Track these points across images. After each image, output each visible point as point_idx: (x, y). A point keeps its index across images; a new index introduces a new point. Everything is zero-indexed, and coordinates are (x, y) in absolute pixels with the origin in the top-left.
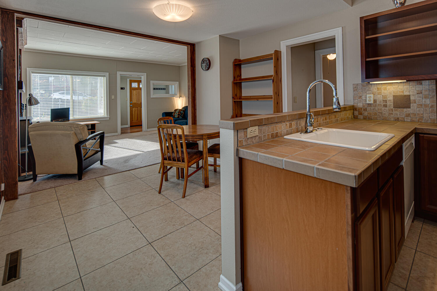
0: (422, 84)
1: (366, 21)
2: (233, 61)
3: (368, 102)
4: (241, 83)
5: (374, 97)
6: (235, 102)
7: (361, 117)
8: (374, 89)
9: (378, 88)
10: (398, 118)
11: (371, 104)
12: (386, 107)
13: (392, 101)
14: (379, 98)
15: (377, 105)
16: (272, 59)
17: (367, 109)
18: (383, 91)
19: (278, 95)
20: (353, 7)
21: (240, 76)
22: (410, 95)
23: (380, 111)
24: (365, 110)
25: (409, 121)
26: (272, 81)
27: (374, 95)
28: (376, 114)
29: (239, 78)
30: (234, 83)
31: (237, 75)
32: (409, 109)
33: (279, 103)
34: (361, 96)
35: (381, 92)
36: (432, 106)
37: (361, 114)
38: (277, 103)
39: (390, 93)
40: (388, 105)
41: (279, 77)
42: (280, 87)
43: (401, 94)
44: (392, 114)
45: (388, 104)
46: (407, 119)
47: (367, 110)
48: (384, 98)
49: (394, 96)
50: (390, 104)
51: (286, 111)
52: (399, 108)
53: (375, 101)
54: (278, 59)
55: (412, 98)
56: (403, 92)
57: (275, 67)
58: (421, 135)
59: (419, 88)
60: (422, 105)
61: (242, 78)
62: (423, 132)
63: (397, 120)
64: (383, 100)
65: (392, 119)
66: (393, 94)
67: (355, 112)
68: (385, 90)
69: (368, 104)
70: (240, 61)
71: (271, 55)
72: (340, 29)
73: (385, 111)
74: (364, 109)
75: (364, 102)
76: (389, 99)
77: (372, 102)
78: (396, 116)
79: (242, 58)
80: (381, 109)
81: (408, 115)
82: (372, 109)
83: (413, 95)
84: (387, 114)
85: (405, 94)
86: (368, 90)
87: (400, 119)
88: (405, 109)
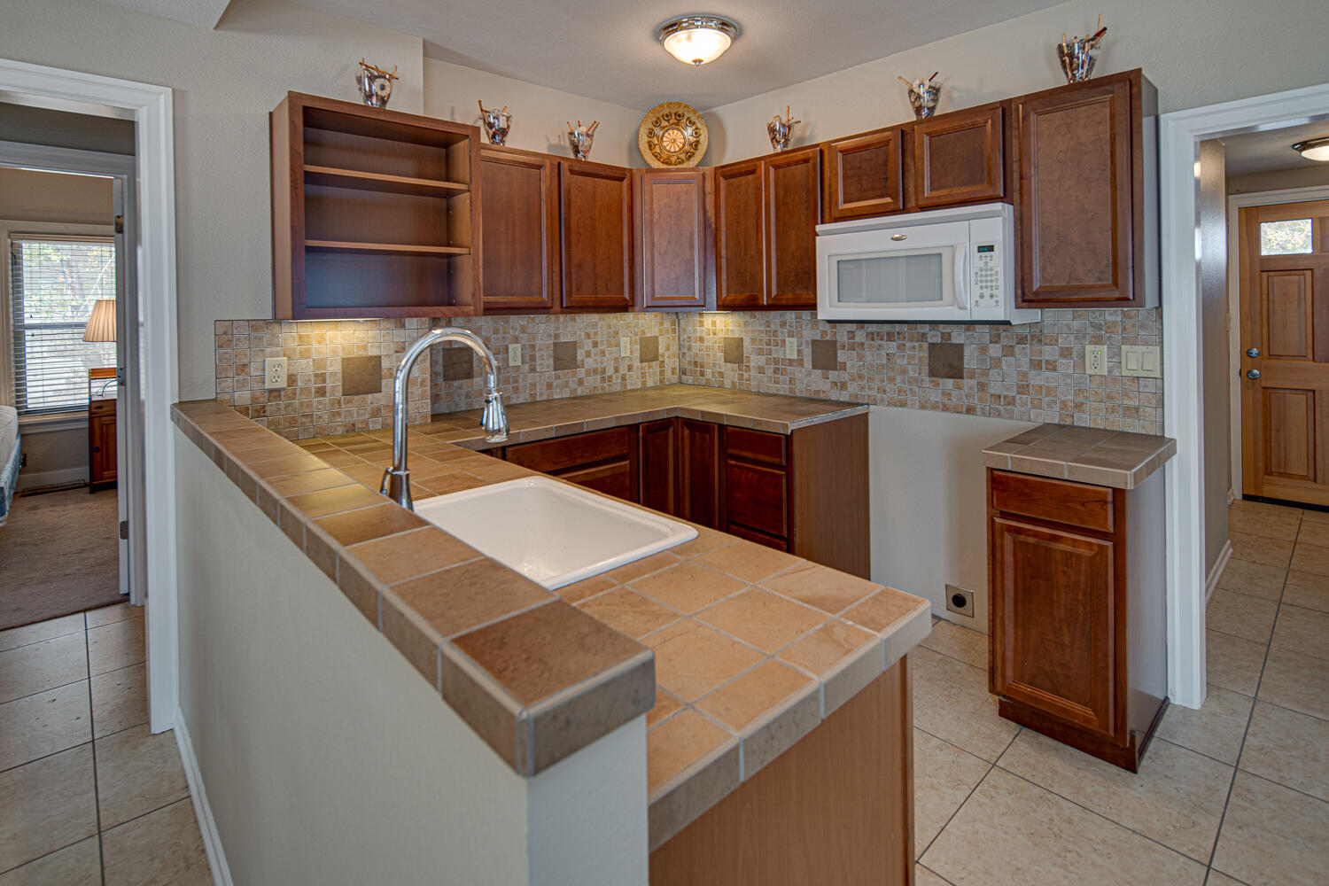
0: (403, 326)
1: (305, 110)
3: (270, 385)
5: (289, 365)
9: (300, 337)
10: (354, 425)
11: (278, 390)
12: (324, 395)
13: (340, 375)
14: (305, 367)
15: (298, 392)
17: (268, 409)
18: (315, 346)
22: (380, 357)
23: (307, 411)
24: (259, 412)
25: (380, 427)
27: (289, 358)
28: (294, 421)
32: (377, 395)
34: (245, 365)
35: (308, 350)
36: (423, 381)
39: (335, 352)
40: (327, 390)
43: (362, 353)
44: (339, 414)
45: (329, 385)
46: (373, 422)
47: (268, 413)
48: (319, 368)
49: (343, 359)
50: (335, 385)
52: (357, 394)
53: (292, 379)
55: (385, 364)
56: (365, 348)
59: (397, 335)
63: (351, 429)
64: (316, 375)
66: (341, 354)
68: (320, 343)
69: (271, 391)
72: (164, 98)
73: (320, 408)
74: (256, 410)
75: (256, 386)
76: (330, 369)
77: (283, 383)
78: (349, 419)
80: (309, 405)
81: (376, 413)
82: (282, 406)
83: (388, 356)
84: (326, 417)
85: (370, 354)
86: (270, 344)
87: (359, 425)
88: (370, 396)
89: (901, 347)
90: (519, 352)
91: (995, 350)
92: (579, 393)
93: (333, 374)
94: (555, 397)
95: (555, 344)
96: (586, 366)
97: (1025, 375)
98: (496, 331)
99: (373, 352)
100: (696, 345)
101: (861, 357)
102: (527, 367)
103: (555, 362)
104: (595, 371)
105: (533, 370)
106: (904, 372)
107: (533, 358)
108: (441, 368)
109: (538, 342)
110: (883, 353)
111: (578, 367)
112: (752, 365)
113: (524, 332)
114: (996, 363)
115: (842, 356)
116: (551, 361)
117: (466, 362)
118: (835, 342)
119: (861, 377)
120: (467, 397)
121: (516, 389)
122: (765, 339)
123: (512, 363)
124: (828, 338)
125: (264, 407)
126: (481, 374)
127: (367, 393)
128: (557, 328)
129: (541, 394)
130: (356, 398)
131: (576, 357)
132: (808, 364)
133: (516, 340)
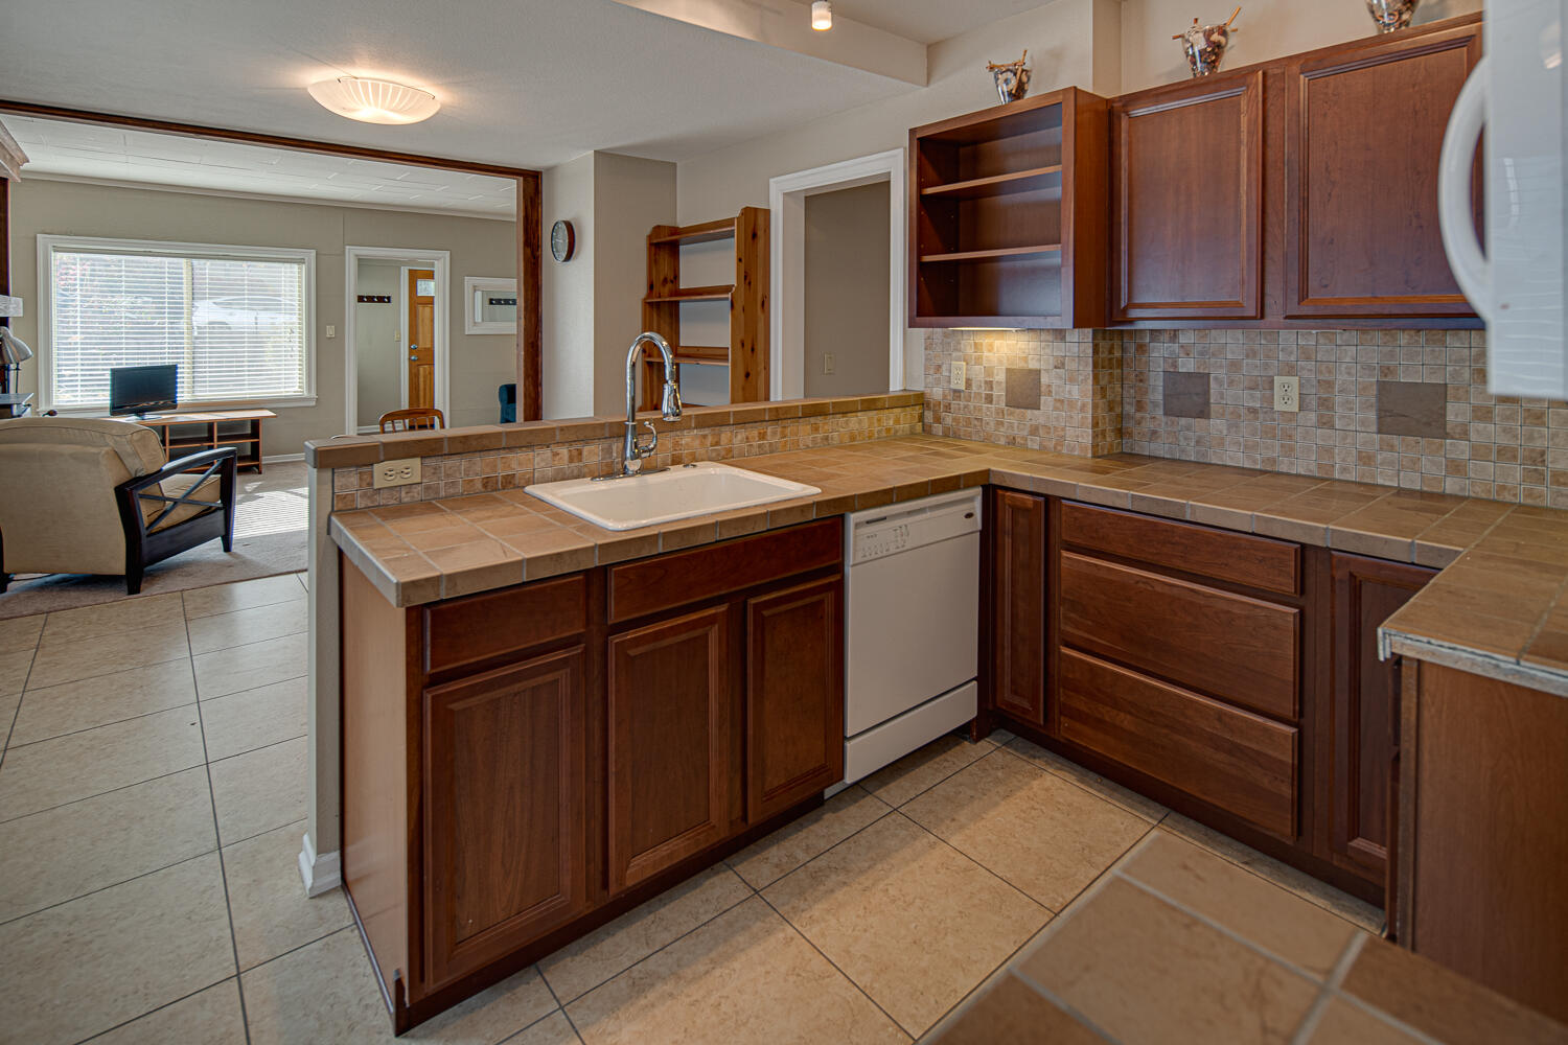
0: (1064, 339)
2: (648, 231)
3: (953, 386)
4: (677, 303)
5: (967, 370)
6: (648, 363)
7: (938, 429)
8: (968, 345)
9: (975, 344)
10: (1014, 438)
11: (959, 391)
12: (991, 402)
13: (1004, 385)
14: (978, 374)
15: (973, 395)
16: (733, 236)
17: (952, 406)
18: (986, 354)
19: (753, 350)
20: (932, 86)
21: (672, 282)
22: (1040, 371)
23: (978, 415)
24: (948, 408)
25: (1037, 447)
26: (728, 303)
27: (967, 364)
28: (968, 422)
29: (669, 286)
30: (651, 304)
31: (662, 278)
32: (1036, 412)
33: (752, 373)
34: (939, 366)
35: (981, 358)
36: (1084, 406)
37: (938, 420)
38: (747, 375)
39: (1001, 361)
40: (994, 398)
41: (756, 292)
42: (761, 326)
43: (1023, 365)
44: (1002, 423)
45: (995, 392)
46: (1032, 440)
47: (952, 410)
48: (990, 375)
49: (1008, 370)
50: (999, 393)
51: (780, 399)
52: (1018, 407)
53: (969, 382)
54: (754, 236)
55: (1044, 379)
56: (1025, 359)
57: (740, 260)
58: (999, 492)
59: (1060, 349)
60: (1062, 401)
61: (681, 288)
62: (1004, 484)
64: (986, 382)
65: (1002, 441)
66: (1005, 364)
67: (926, 413)
68: (990, 351)
69: (955, 391)
70: (675, 231)
72: (901, 155)
73: (988, 414)
74: (946, 406)
75: (945, 385)
76: (997, 378)
77: (962, 385)
78: (1010, 431)
79: (682, 222)
80: (980, 409)
81: (1034, 431)
82: (962, 406)
83: (1047, 371)
84: (992, 424)
85: (1031, 367)
86: (956, 350)
87: (1018, 440)
88: (1029, 411)
90: (1295, 393)
92: (1451, 486)
93: (999, 383)
94: (1380, 481)
95: (1383, 387)
96: (1473, 437)
98: (1251, 354)
99: (1033, 365)
102: (1312, 417)
103: (1379, 418)
104: (1505, 454)
105: (1326, 423)
107: (1325, 404)
108: (1161, 397)
109: (1341, 378)
111: (1446, 436)
113: (1308, 359)
116: (1372, 416)
117: (1197, 394)
120: (1198, 442)
121: (1289, 451)
123: (1278, 406)
125: (950, 404)
126: (1223, 415)
127: (1027, 408)
128: (1392, 355)
129: (1344, 470)
130: (1018, 411)
131: (1444, 416)
133: (1290, 370)
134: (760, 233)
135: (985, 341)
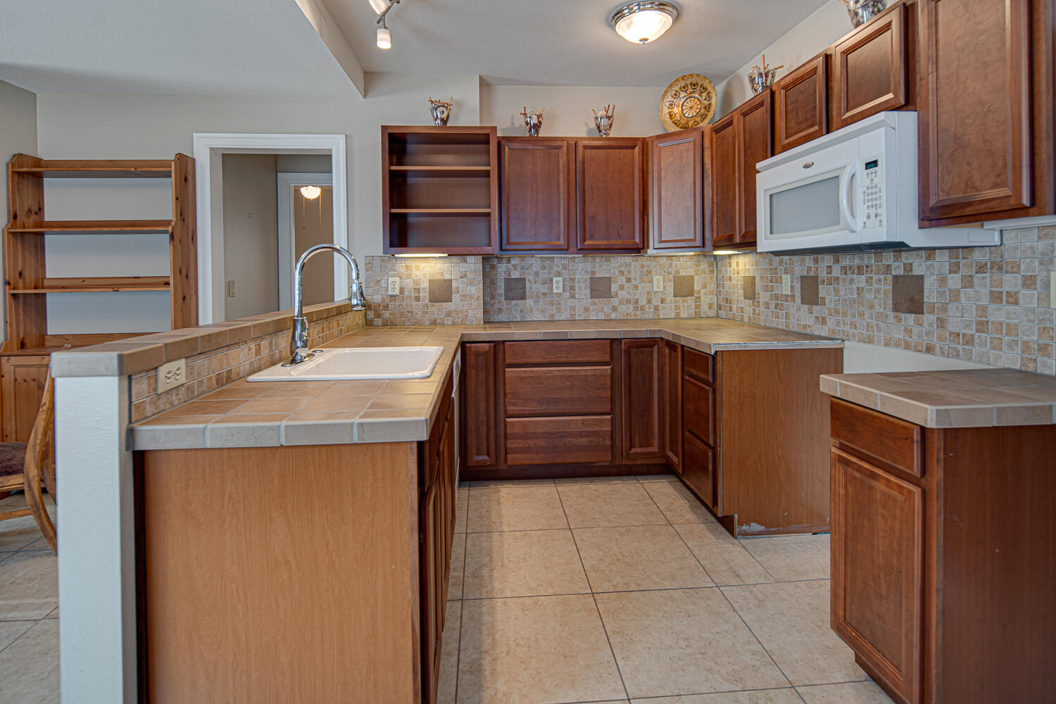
0: (466, 261)
1: (391, 135)
2: (7, 158)
3: (390, 293)
4: (42, 234)
5: (400, 282)
6: (14, 295)
7: (379, 321)
8: (401, 267)
9: (406, 266)
10: (435, 320)
11: (395, 296)
12: (419, 301)
13: (428, 290)
14: (409, 284)
15: (405, 297)
17: (390, 306)
18: (414, 272)
19: (187, 277)
20: (367, 99)
21: (36, 213)
22: (451, 280)
23: (410, 309)
24: (386, 307)
25: (450, 323)
26: (167, 236)
27: (400, 278)
28: (402, 314)
29: (33, 217)
30: (13, 233)
31: (26, 208)
32: (450, 303)
33: (187, 297)
34: (378, 281)
35: (411, 274)
36: (478, 297)
37: (378, 315)
38: (184, 298)
39: (425, 276)
40: (421, 298)
41: (188, 228)
42: (192, 256)
43: (440, 277)
44: (427, 313)
45: (422, 295)
46: (447, 320)
47: (390, 308)
48: (417, 284)
49: (430, 280)
50: (425, 295)
51: (210, 322)
52: (438, 302)
53: (402, 290)
54: (186, 179)
55: (454, 285)
56: (442, 274)
57: (177, 199)
58: (468, 345)
59: (463, 267)
60: (466, 296)
61: (46, 220)
62: (471, 341)
63: (434, 323)
64: (415, 289)
65: (427, 323)
66: (428, 277)
67: (368, 312)
68: (417, 270)
69: (392, 296)
70: (38, 162)
71: (166, 164)
72: (342, 139)
73: (417, 308)
74: (384, 307)
75: (384, 293)
76: (423, 286)
77: (397, 292)
78: (432, 316)
80: (411, 306)
81: (449, 314)
82: (397, 305)
83: (456, 279)
84: (420, 314)
85: (445, 278)
86: (392, 270)
87: (438, 321)
88: (445, 303)
89: (869, 280)
90: (561, 284)
91: (954, 281)
92: (613, 316)
93: (424, 289)
94: (592, 318)
95: (592, 279)
96: (619, 296)
97: (983, 310)
98: (544, 268)
99: (447, 277)
100: (727, 283)
101: (837, 292)
102: (568, 294)
103: (591, 292)
104: (628, 301)
105: (573, 296)
106: (872, 307)
107: (573, 288)
108: (503, 291)
109: (578, 277)
110: (854, 286)
111: (611, 297)
112: (761, 300)
113: (566, 269)
114: (955, 296)
115: (823, 291)
116: (589, 291)
117: (519, 288)
118: (816, 278)
119: (837, 312)
120: (521, 312)
121: (560, 310)
122: (769, 276)
123: (555, 291)
124: (812, 274)
125: (388, 305)
126: (532, 297)
127: (443, 302)
128: (594, 267)
130: (437, 304)
131: (610, 289)
132: (798, 300)
133: (560, 274)
134: (190, 178)
135: (414, 264)
